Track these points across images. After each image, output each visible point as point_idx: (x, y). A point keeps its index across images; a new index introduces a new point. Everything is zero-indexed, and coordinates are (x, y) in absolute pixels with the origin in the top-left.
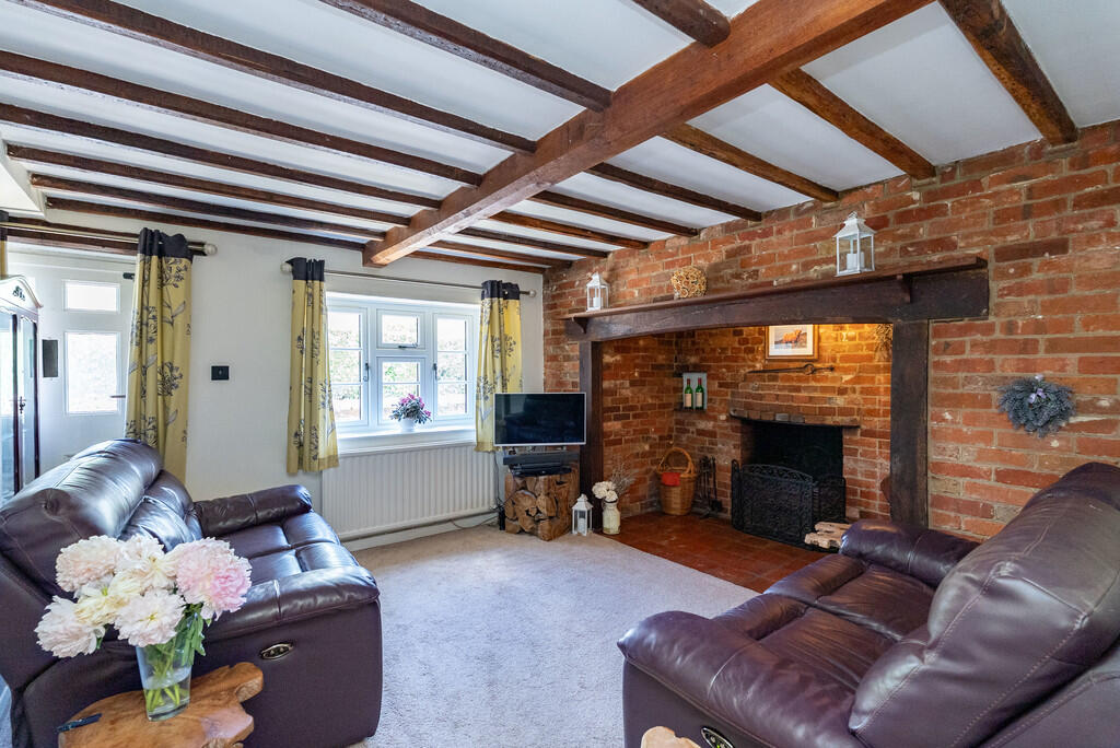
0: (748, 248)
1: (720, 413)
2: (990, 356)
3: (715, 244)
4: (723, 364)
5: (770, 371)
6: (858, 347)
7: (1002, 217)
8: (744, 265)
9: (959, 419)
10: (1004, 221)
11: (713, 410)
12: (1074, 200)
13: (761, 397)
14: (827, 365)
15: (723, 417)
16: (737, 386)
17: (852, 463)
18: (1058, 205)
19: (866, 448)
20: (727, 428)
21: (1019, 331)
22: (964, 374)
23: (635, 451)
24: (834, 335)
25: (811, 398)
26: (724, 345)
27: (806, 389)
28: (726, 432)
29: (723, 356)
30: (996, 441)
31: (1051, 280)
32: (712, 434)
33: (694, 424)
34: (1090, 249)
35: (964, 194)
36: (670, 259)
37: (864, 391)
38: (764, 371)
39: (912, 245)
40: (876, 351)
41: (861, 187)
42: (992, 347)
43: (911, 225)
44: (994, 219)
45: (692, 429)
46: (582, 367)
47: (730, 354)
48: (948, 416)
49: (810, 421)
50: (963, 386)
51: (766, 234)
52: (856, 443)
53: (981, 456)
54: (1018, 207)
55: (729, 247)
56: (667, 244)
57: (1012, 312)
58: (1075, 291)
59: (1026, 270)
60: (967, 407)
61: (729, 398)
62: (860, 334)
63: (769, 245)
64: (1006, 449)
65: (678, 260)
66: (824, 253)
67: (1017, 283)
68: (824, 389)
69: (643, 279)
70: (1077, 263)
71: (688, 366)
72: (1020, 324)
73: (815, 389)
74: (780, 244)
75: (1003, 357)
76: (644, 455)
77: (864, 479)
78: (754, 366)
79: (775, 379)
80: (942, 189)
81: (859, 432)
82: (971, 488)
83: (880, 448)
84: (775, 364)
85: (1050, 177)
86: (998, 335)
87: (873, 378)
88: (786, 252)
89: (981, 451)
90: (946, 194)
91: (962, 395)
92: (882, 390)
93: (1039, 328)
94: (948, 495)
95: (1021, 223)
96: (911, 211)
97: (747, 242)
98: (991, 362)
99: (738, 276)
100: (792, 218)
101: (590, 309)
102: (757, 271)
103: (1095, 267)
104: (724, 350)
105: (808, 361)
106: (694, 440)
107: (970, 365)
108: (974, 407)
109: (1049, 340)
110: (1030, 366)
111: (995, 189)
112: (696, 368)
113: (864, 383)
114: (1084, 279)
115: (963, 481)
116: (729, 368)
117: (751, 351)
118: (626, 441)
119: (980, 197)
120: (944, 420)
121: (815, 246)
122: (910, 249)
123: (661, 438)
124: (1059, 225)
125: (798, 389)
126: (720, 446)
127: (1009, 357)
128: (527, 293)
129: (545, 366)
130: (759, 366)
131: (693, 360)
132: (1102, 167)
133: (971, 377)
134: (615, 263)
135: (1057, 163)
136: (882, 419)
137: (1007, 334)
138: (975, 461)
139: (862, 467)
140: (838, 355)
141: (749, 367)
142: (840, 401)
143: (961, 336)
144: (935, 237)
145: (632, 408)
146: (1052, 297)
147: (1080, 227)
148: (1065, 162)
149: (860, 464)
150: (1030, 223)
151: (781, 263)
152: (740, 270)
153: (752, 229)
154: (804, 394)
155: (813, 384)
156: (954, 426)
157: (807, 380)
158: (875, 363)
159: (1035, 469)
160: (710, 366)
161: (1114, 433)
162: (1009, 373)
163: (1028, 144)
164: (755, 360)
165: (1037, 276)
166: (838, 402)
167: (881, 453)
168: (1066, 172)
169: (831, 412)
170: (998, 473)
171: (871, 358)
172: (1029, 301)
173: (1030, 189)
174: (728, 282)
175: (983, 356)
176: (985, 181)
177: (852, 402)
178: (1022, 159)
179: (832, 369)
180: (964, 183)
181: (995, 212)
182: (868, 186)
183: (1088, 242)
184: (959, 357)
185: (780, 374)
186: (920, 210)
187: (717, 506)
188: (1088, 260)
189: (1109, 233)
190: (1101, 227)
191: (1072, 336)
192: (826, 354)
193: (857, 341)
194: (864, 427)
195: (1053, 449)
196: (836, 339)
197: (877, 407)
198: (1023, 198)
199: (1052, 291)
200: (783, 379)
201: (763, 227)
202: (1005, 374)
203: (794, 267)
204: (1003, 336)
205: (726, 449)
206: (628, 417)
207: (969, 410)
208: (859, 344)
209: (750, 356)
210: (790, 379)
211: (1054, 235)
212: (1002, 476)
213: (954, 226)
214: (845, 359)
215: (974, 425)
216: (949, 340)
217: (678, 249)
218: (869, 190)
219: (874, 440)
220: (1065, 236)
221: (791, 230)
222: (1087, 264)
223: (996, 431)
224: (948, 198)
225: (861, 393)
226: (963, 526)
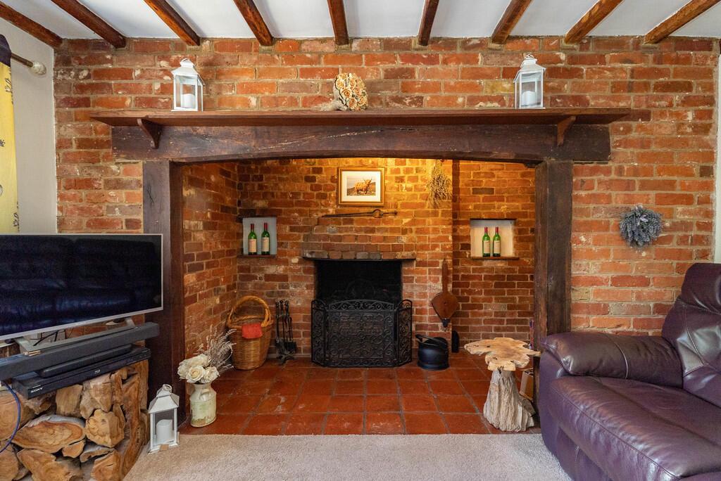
0: (411, 72)
1: (292, 256)
2: (609, 192)
3: (372, 60)
4: (295, 208)
5: (342, 215)
6: (414, 196)
7: (617, 87)
8: (405, 88)
9: (591, 241)
10: (618, 90)
11: (284, 253)
12: (654, 85)
13: (340, 238)
14: (391, 210)
15: (295, 260)
16: (311, 229)
17: (409, 288)
18: (646, 86)
19: (420, 275)
20: (299, 270)
21: (625, 174)
22: (595, 205)
23: (208, 308)
24: (396, 186)
25: (385, 237)
26: (296, 189)
27: (379, 230)
28: (298, 274)
29: (294, 200)
30: (612, 256)
31: (642, 139)
32: (283, 278)
33: (261, 270)
34: (662, 120)
35: (594, 64)
36: (309, 66)
37: (419, 231)
38: (337, 216)
39: (559, 97)
40: (427, 200)
41: (522, 37)
42: (610, 184)
43: (558, 80)
44: (612, 87)
45: (259, 275)
46: (149, 198)
47: (301, 198)
48: (583, 239)
49: (386, 257)
50: (593, 214)
51: (432, 60)
52: (413, 272)
53: (603, 269)
54: (626, 82)
55: (389, 66)
56: (303, 47)
57: (622, 160)
58: (654, 148)
59: (628, 130)
60: (596, 230)
61: (301, 241)
62: (415, 186)
63: (434, 74)
64: (617, 261)
65: (320, 69)
66: (489, 90)
67: (624, 138)
68: (393, 230)
69: (266, 85)
70: (655, 128)
71: (254, 211)
72: (626, 168)
73: (386, 230)
74: (446, 74)
75: (617, 192)
76: (216, 310)
77: (418, 299)
78: (327, 211)
79: (351, 222)
80: (580, 55)
81: (415, 263)
82: (597, 294)
83: (430, 274)
84: (346, 209)
85: (642, 65)
86: (613, 176)
87: (424, 221)
88: (452, 83)
89: (603, 265)
90: (582, 60)
91: (592, 221)
92: (431, 230)
93: (635, 172)
94: (583, 302)
95: (626, 94)
96: (559, 68)
97: (410, 65)
98: (609, 196)
99: (398, 100)
100: (459, 51)
101: (176, 109)
102: (422, 98)
103: (663, 133)
104: (295, 195)
105: (376, 207)
106: (261, 287)
107: (595, 198)
108: (600, 231)
109: (641, 181)
110: (630, 200)
111: (613, 65)
112: (264, 213)
113: (418, 224)
114: (658, 140)
115: (592, 289)
116: (300, 212)
117: (324, 197)
118: (201, 297)
119: (603, 69)
120: (581, 242)
121: (480, 83)
122: (558, 100)
123: (229, 288)
124: (647, 101)
125: (373, 230)
126: (291, 288)
127: (620, 192)
128: (28, 64)
129: (61, 197)
130: (331, 211)
131: (261, 204)
132: (668, 66)
133: (598, 208)
134: (216, 57)
135: (647, 56)
136: (431, 252)
137: (618, 176)
138: (600, 272)
139: (417, 290)
140: (399, 203)
141: (322, 211)
142: (404, 239)
143: (591, 176)
144: (574, 94)
145: (205, 256)
146: (643, 151)
147: (657, 104)
148: (651, 56)
149: (417, 288)
150: (632, 95)
151: (447, 94)
152: (400, 94)
153: (416, 52)
154: (377, 234)
155: (383, 226)
156: (587, 247)
157: (378, 223)
158: (426, 209)
159: (633, 274)
160: (280, 211)
161: (671, 244)
162: (620, 205)
163: (633, 37)
164: (327, 205)
165: (634, 135)
166: (403, 240)
167: (430, 278)
168: (651, 65)
169: (399, 248)
170: (613, 279)
171: (423, 205)
172: (631, 152)
173: (632, 71)
174: (387, 104)
175: (604, 192)
176: (608, 57)
177: (411, 240)
178: (628, 47)
179: (395, 214)
180: (595, 55)
181: (612, 83)
182: (528, 38)
183: (660, 115)
184: (590, 192)
185: (355, 218)
186: (565, 69)
187: (292, 347)
188: (660, 127)
189: (670, 111)
190: (667, 107)
191: (652, 179)
192: (391, 201)
193: (413, 192)
194: (418, 259)
195: (643, 257)
196: (398, 189)
197: (427, 243)
198: (628, 76)
199: (643, 147)
200: (357, 222)
201: (427, 52)
202: (617, 205)
203: (460, 100)
204: (616, 177)
205: (298, 290)
206: (200, 267)
207: (596, 234)
208: (415, 194)
209: (323, 201)
210: (364, 222)
211: (644, 107)
212: (616, 281)
213: (588, 88)
214: (405, 205)
215: (600, 245)
216: (583, 178)
217: (320, 56)
218: (528, 42)
219: (425, 268)
220: (649, 109)
221: (458, 63)
222: (659, 131)
223: (612, 249)
224: (584, 63)
225: (416, 232)
226: (591, 324)
